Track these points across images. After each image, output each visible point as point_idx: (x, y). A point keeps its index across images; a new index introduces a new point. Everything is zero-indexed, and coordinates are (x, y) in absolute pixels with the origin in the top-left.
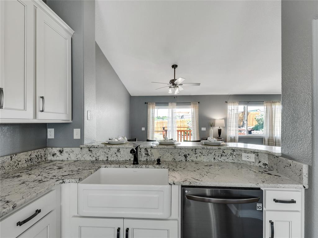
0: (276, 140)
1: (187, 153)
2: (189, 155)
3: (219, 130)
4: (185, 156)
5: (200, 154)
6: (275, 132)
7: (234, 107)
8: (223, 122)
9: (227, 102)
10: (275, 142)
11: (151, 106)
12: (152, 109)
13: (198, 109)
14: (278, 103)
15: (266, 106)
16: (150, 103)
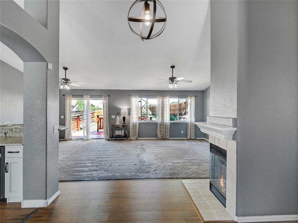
0: (165, 124)
1: (6, 132)
2: (7, 132)
3: (123, 117)
4: (5, 134)
5: (15, 132)
6: (165, 118)
7: (136, 100)
8: (127, 111)
9: (130, 96)
10: (165, 126)
11: (69, 98)
12: (69, 100)
13: (108, 101)
14: (167, 97)
15: (159, 99)
16: (67, 95)
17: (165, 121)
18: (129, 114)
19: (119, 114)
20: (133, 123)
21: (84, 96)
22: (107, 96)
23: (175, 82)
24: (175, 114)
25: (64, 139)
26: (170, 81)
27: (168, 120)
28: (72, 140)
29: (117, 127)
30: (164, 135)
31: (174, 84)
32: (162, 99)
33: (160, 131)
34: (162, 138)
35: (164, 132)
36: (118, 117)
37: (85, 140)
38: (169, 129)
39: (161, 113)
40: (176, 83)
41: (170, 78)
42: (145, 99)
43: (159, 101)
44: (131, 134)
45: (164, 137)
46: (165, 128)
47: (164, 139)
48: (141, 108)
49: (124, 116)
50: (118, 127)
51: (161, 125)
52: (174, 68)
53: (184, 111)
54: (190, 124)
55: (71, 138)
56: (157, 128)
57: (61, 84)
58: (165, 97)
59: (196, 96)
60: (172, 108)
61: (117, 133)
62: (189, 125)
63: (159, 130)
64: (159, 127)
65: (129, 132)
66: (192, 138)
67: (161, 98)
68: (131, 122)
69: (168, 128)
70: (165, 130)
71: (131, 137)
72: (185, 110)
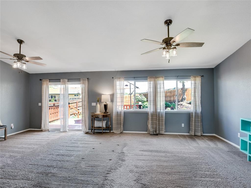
0: (159, 115)
3: (104, 105)
6: (159, 106)
7: (120, 83)
8: (109, 98)
9: (113, 78)
10: (159, 117)
11: (45, 82)
12: (45, 86)
13: (87, 85)
14: (161, 79)
15: (150, 81)
16: (44, 80)
17: (159, 111)
18: (112, 101)
19: (99, 101)
20: (117, 113)
21: (61, 80)
22: (86, 79)
23: (173, 47)
24: (171, 100)
25: (41, 129)
26: (164, 46)
27: (162, 108)
28: (48, 130)
29: (96, 117)
30: (158, 129)
31: (171, 50)
32: (155, 80)
33: (152, 124)
34: (154, 132)
35: (158, 125)
36: (98, 105)
37: (62, 131)
38: (164, 121)
39: (152, 100)
40: (175, 48)
41: (163, 40)
42: (132, 82)
43: (150, 84)
44: (114, 126)
45: (158, 132)
46: (159, 119)
47: (157, 135)
48: (130, 94)
49: (106, 104)
50: (98, 117)
51: (152, 115)
52: (171, 23)
53: (180, 98)
54: (194, 115)
55: (48, 129)
56: (147, 119)
57: (14, 62)
58: (158, 78)
59: (203, 76)
60: (168, 94)
61: (97, 124)
62: (192, 115)
63: (150, 122)
64: (150, 117)
65: (112, 124)
66: (197, 134)
67: (153, 79)
68: (114, 111)
69: (163, 119)
70: (159, 121)
71: (114, 129)
72: (182, 96)
